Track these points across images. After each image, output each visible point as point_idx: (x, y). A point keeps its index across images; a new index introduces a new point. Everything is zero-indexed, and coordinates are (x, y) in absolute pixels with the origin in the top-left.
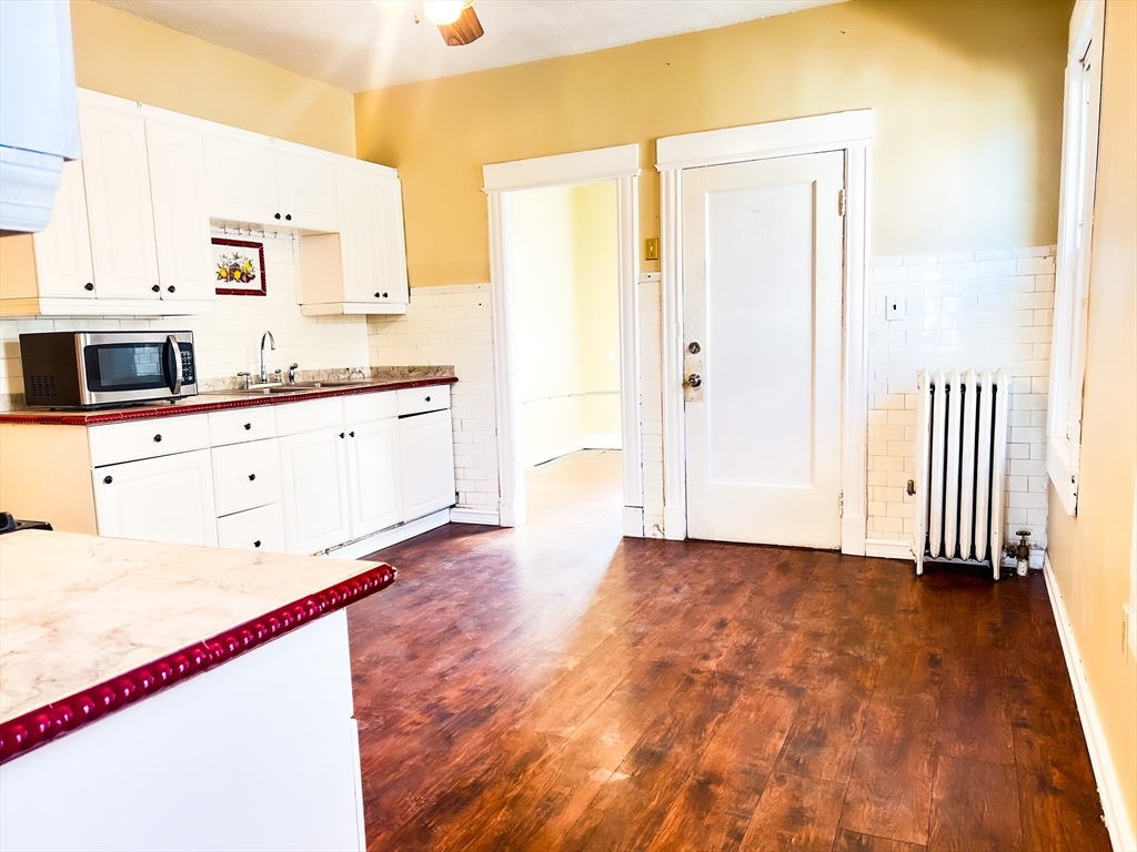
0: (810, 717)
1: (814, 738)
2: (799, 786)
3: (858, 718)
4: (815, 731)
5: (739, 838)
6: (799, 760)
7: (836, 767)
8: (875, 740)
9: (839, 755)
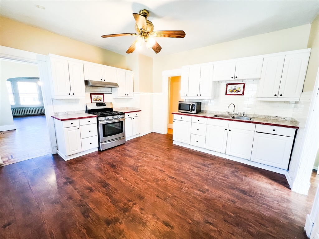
0: (94, 219)
1: (86, 214)
2: (76, 203)
3: (84, 231)
4: (88, 216)
5: (75, 189)
6: (82, 206)
7: (74, 212)
8: (72, 228)
9: (76, 215)
